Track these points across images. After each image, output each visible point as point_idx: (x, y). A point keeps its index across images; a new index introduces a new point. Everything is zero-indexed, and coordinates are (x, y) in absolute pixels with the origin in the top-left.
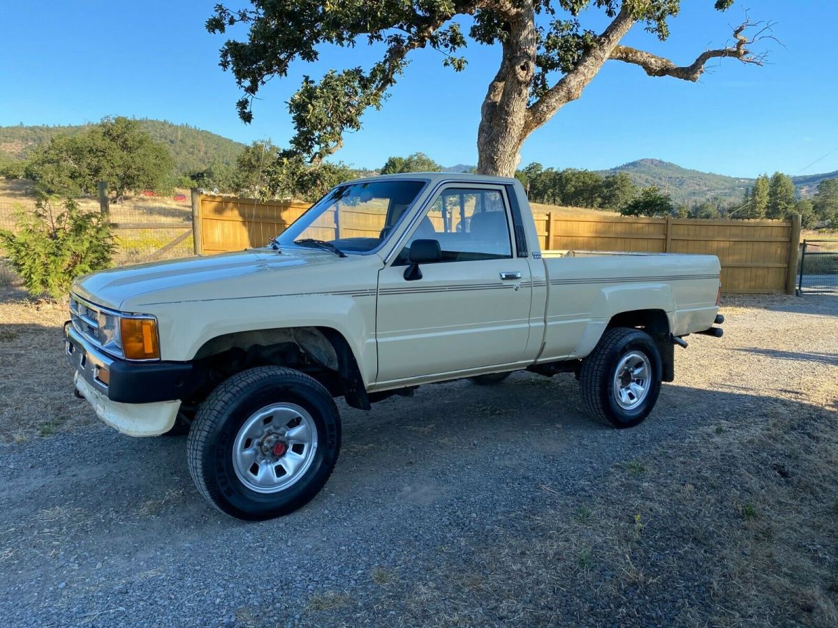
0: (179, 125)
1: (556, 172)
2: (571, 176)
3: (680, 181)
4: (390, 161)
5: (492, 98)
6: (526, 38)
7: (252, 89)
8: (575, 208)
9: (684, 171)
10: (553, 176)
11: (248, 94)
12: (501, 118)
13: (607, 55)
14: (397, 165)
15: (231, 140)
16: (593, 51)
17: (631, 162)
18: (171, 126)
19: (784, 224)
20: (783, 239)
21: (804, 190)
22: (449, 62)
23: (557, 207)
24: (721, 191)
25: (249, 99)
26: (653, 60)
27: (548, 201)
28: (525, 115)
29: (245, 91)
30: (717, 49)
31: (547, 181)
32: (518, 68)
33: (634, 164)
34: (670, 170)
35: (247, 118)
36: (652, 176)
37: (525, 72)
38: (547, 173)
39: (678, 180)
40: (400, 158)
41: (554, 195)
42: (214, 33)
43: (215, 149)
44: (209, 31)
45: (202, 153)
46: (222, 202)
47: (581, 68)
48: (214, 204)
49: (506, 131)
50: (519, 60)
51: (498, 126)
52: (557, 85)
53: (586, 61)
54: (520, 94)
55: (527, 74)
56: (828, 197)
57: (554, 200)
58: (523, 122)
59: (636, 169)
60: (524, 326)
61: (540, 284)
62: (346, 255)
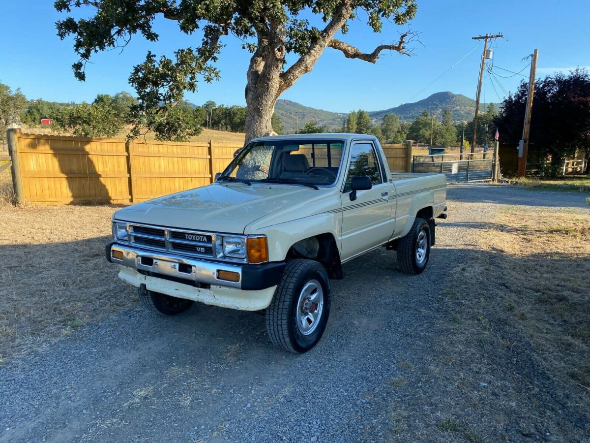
1: (226, 108)
2: (237, 111)
3: (303, 114)
4: (99, 97)
5: (255, 68)
6: (281, 30)
7: (86, 56)
8: (241, 133)
9: (305, 108)
10: (224, 111)
11: (83, 59)
12: (264, 82)
13: (327, 44)
14: (105, 100)
16: (318, 41)
19: (403, 147)
20: (403, 156)
21: (373, 121)
22: (246, 46)
23: (230, 132)
24: (327, 121)
25: (83, 62)
26: (349, 48)
27: (221, 128)
28: (279, 81)
29: (81, 56)
30: (387, 45)
31: (221, 115)
32: (276, 49)
34: (296, 107)
35: (81, 77)
36: (285, 112)
37: (281, 53)
38: (220, 109)
39: (301, 114)
40: (107, 96)
41: (226, 124)
42: (61, 12)
44: (57, 10)
46: (35, 139)
47: (312, 52)
48: (28, 141)
49: (268, 91)
50: (276, 44)
51: (262, 87)
52: (298, 62)
53: (315, 48)
54: (277, 67)
55: (282, 54)
56: (389, 125)
57: (227, 128)
58: (278, 86)
60: (389, 221)
61: (394, 197)
62: (319, 188)
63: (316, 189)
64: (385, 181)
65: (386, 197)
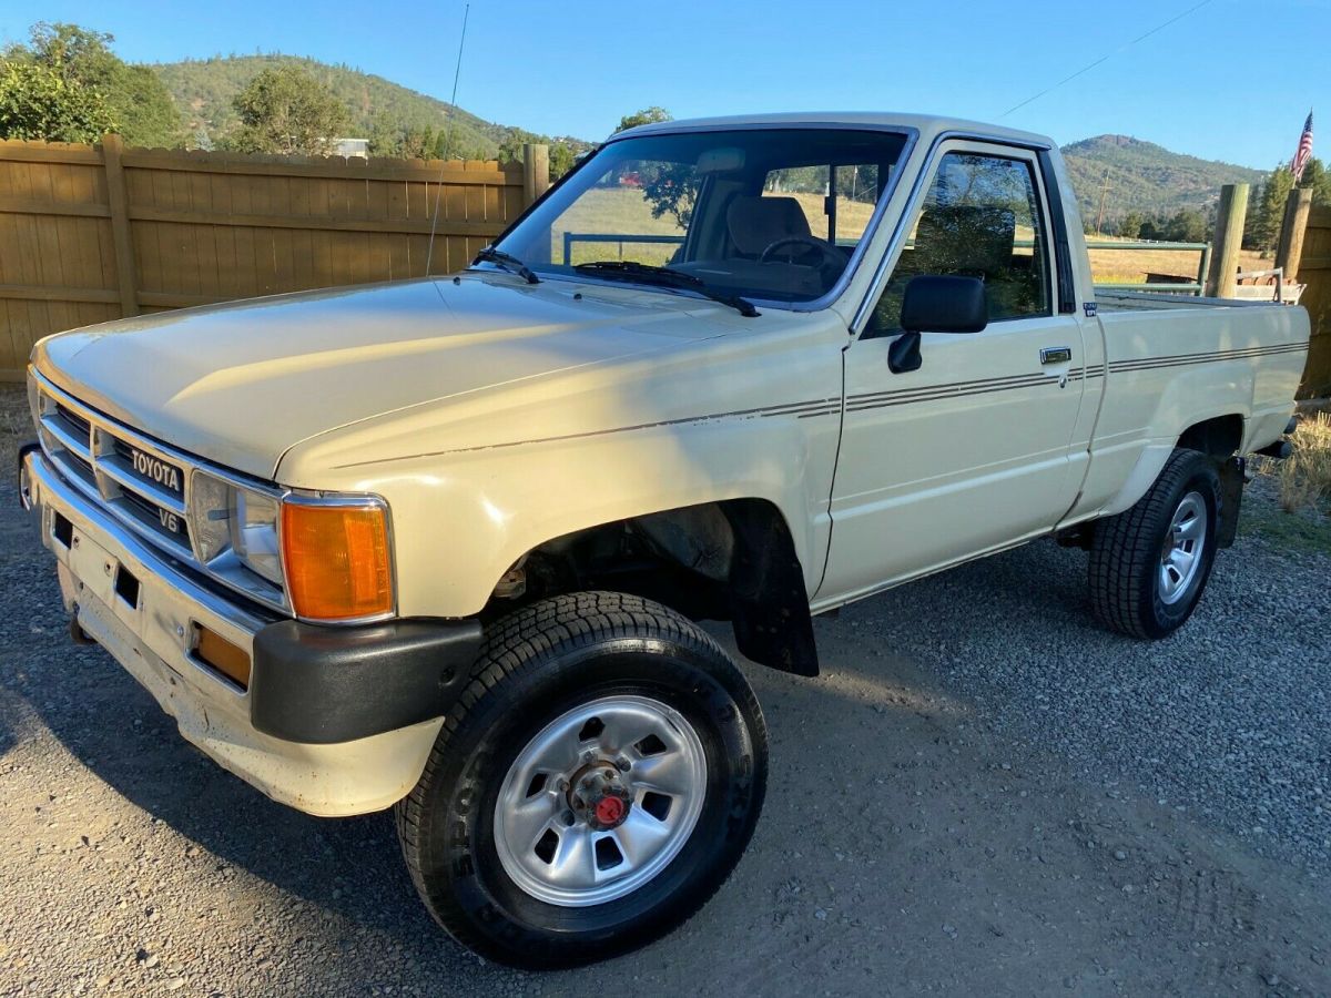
0: (331, 65)
3: (1163, 174)
9: (1171, 157)
15: (415, 93)
17: (1080, 140)
18: (317, 66)
33: (1086, 144)
34: (1147, 155)
36: (1116, 166)
39: (1160, 172)
43: (387, 106)
45: (365, 113)
59: (1089, 153)
60: (1063, 460)
61: (1095, 371)
62: (757, 309)
63: (748, 312)
64: (1067, 307)
65: (1061, 369)
